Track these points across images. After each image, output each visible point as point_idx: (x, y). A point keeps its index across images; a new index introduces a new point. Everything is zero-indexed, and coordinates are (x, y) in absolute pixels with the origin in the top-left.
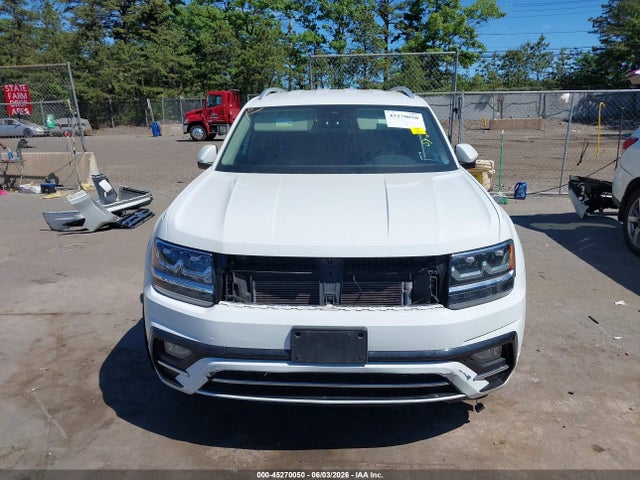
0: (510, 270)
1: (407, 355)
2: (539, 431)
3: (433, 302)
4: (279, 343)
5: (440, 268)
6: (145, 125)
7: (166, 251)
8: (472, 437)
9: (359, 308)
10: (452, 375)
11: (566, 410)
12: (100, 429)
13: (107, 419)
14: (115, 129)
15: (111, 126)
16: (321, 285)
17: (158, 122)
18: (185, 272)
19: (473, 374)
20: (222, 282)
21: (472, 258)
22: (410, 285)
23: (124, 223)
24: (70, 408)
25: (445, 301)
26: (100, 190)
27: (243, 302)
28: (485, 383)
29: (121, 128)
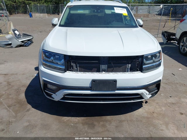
0: (160, 60)
1: (129, 88)
2: (164, 109)
3: (137, 71)
4: (88, 85)
5: (140, 59)
6: (27, 14)
7: (47, 54)
8: (144, 111)
9: (114, 73)
10: (142, 93)
11: (170, 102)
12: (26, 112)
13: (28, 108)
14: (17, 14)
15: (16, 14)
16: (101, 65)
17: (31, 13)
18: (54, 61)
19: (148, 93)
20: (67, 65)
21: (150, 56)
22: (130, 65)
23: (25, 45)
24: (15, 105)
25: (141, 70)
26: (15, 34)
27: (75, 71)
28: (151, 95)
29: (19, 15)
